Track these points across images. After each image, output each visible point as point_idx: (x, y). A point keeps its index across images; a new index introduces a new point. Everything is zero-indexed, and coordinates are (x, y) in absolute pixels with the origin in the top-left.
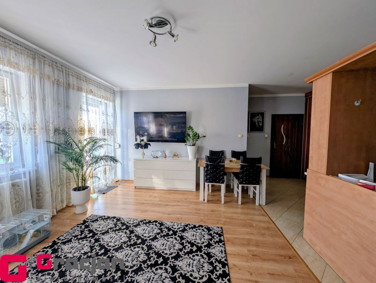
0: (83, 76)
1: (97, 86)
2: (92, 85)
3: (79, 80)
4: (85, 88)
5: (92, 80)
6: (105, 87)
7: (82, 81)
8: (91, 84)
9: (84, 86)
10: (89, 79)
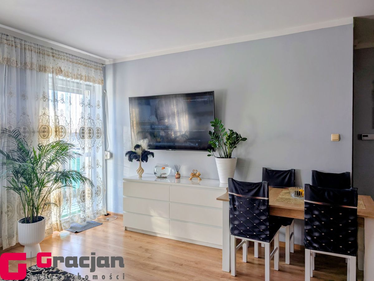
0: (48, 48)
1: (71, 60)
2: (63, 61)
3: (41, 55)
4: (51, 67)
5: (64, 53)
6: (87, 61)
7: (46, 57)
8: (61, 59)
9: (50, 63)
10: (59, 51)
